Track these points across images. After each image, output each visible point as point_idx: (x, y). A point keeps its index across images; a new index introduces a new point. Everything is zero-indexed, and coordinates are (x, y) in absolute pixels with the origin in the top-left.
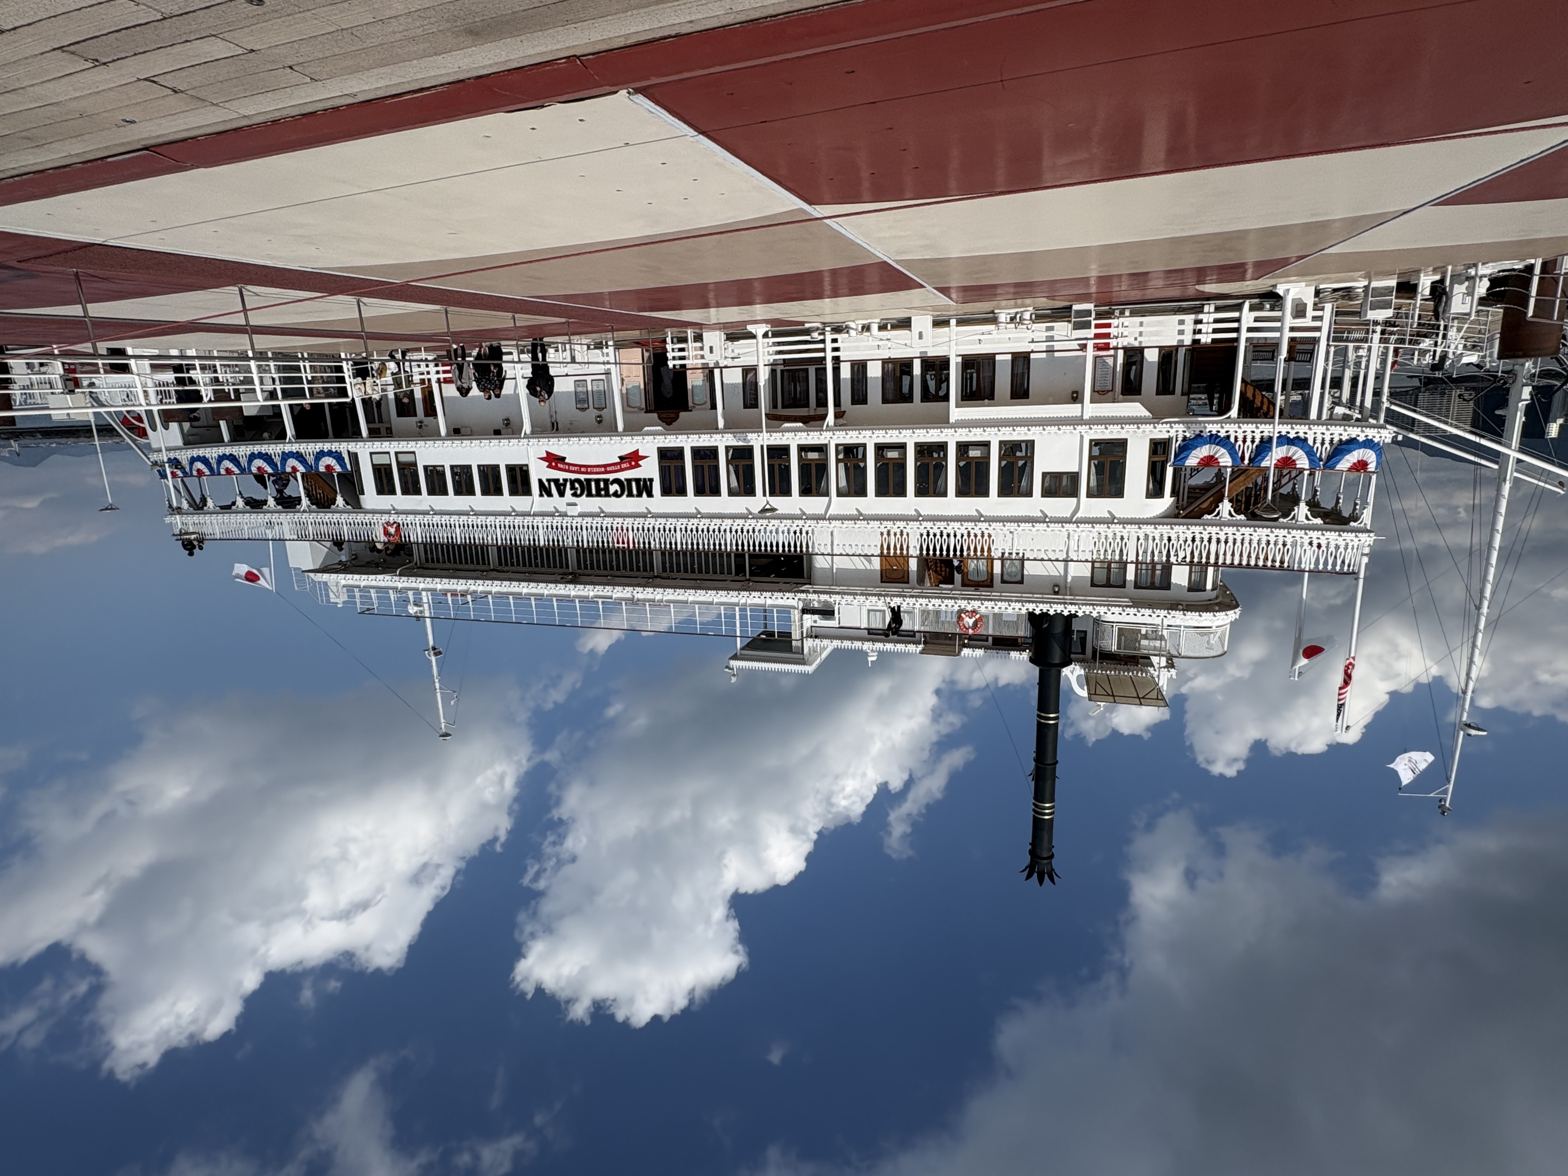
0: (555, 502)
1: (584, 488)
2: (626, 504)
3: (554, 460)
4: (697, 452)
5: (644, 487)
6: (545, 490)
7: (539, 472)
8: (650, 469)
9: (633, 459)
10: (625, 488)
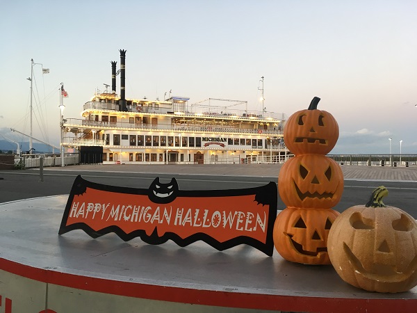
0: (223, 136)
1: (218, 139)
2: (209, 136)
3: (223, 145)
4: (193, 146)
5: (204, 139)
6: (225, 139)
7: (226, 143)
8: (203, 143)
9: (206, 145)
10: (208, 139)
